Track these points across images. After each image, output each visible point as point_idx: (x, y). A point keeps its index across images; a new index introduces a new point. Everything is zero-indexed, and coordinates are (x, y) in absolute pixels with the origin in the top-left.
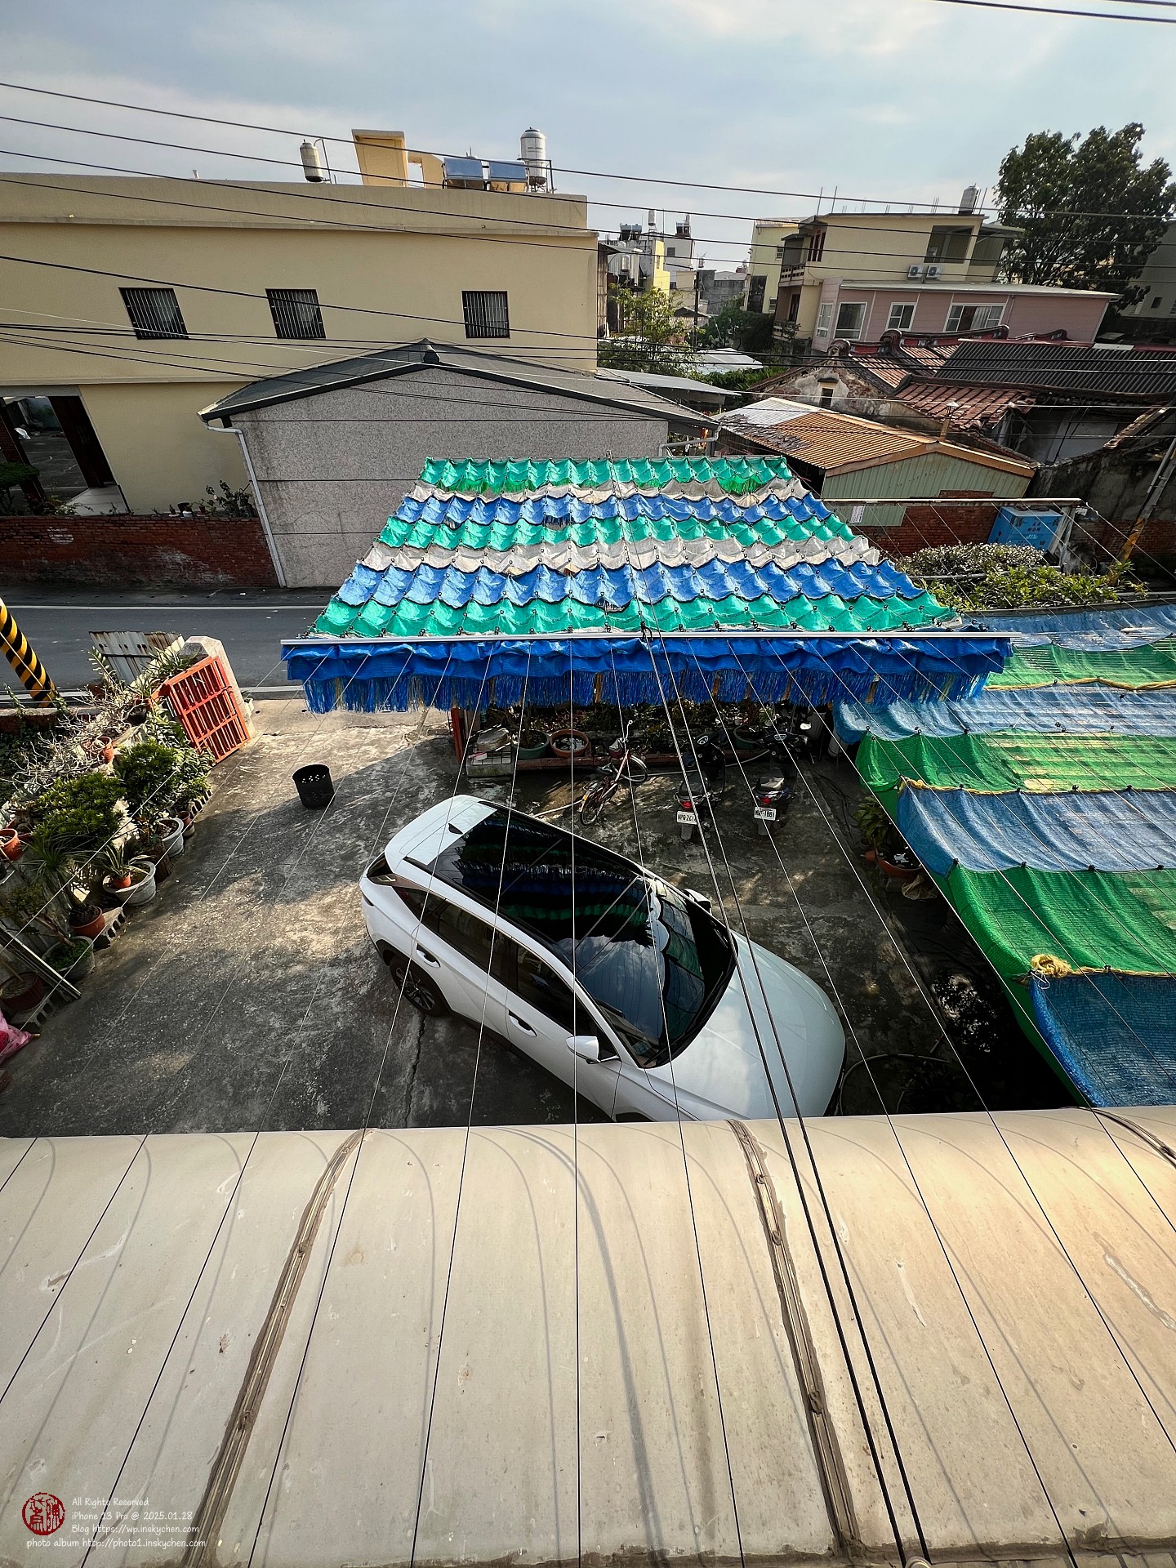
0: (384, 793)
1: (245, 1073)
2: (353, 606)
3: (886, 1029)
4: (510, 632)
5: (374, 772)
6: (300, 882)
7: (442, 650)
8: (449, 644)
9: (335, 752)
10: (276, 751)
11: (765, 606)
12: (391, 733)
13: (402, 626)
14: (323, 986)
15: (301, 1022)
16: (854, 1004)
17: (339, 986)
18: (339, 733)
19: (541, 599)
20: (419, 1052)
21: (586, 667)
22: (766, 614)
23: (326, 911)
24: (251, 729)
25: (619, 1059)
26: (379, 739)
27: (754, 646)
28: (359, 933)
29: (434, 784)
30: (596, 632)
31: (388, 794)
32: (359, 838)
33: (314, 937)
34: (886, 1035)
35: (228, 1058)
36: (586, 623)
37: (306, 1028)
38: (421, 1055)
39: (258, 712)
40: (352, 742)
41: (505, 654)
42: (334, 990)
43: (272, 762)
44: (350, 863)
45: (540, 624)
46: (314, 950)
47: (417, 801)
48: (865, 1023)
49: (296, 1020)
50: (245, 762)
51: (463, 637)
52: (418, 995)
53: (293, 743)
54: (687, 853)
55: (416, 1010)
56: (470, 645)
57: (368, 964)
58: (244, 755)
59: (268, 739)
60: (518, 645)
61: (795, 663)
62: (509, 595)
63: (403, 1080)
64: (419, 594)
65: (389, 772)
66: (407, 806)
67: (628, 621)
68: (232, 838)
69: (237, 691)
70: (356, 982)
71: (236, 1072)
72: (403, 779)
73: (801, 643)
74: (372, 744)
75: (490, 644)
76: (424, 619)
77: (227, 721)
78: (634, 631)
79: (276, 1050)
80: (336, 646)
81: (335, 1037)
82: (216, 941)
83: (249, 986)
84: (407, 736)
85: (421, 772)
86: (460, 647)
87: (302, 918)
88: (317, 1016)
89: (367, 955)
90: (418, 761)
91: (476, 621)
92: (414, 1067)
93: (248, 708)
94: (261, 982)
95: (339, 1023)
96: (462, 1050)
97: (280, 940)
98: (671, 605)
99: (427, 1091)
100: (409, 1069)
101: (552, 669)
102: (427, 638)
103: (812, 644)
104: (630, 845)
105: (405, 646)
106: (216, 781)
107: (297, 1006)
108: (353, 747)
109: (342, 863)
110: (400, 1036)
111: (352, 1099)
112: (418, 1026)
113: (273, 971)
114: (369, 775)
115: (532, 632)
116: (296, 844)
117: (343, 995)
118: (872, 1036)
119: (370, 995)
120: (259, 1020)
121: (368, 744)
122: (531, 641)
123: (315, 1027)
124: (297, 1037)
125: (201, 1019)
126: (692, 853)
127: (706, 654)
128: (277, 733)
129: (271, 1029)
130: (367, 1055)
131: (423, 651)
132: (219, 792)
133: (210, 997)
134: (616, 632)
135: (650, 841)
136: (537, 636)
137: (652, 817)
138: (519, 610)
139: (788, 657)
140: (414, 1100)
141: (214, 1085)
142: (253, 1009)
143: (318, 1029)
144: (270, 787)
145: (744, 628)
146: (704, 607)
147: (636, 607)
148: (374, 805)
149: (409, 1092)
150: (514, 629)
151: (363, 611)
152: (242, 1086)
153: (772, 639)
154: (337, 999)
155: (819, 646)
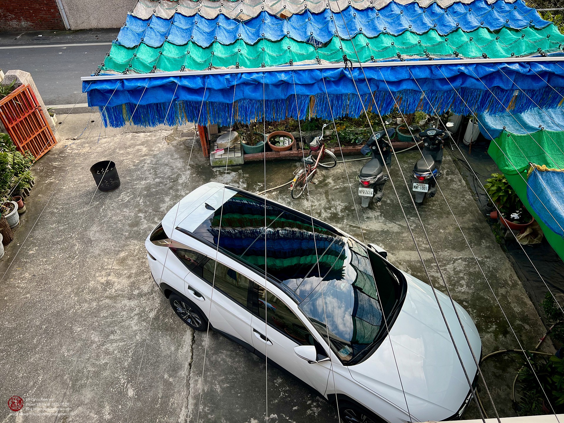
0: (154, 180)
1: (79, 371)
2: (129, 48)
3: (505, 333)
4: (246, 66)
5: (146, 165)
6: (102, 243)
7: (199, 82)
8: (204, 77)
9: (117, 151)
10: (77, 151)
11: (432, 39)
12: (155, 136)
13: (167, 63)
14: (124, 313)
15: (112, 337)
16: (483, 317)
17: (135, 312)
18: (118, 137)
19: (266, 39)
20: (193, 355)
21: (305, 91)
22: (434, 46)
23: (122, 262)
24: (57, 136)
25: (330, 360)
26: (147, 141)
27: (428, 71)
28: (146, 277)
29: (189, 172)
30: (310, 64)
31: (157, 180)
32: (140, 211)
33: (115, 280)
34: (506, 337)
35: (65, 361)
36: (302, 57)
37: (116, 341)
38: (194, 357)
39: (60, 123)
40: (128, 143)
41: (246, 83)
42: (132, 315)
43: (74, 159)
44: (135, 229)
45: (267, 59)
46: (116, 288)
47: (178, 184)
48: (491, 329)
49: (108, 336)
50: (55, 160)
51: (213, 71)
52: (189, 317)
53: (87, 145)
54: (365, 216)
55: (188, 327)
56: (220, 77)
57: (153, 297)
58: (54, 154)
59: (70, 142)
60: (254, 76)
61: (458, 83)
62: (243, 36)
63: (183, 373)
64: (177, 38)
65: (156, 164)
66: (171, 188)
67: (332, 54)
68: (52, 213)
69: (45, 108)
70: (147, 309)
71: (72, 371)
72: (167, 170)
73: (463, 68)
74: (142, 144)
75: (234, 75)
76: (183, 57)
77: (40, 131)
78: (337, 62)
79: (98, 356)
80: (122, 81)
81: (136, 346)
82: (50, 284)
83: (75, 314)
84: (166, 138)
85: (179, 164)
86: (212, 79)
87: (106, 267)
88: (123, 333)
89: (152, 292)
90: (176, 156)
91: (220, 58)
92: (190, 365)
93: (53, 121)
94: (82, 311)
95: (138, 337)
96: (221, 352)
97: (93, 282)
98: (362, 40)
99: (200, 380)
100: (187, 366)
101: (279, 94)
102: (186, 73)
103: (471, 68)
104: (326, 211)
105: (172, 79)
106: (36, 173)
107: (109, 326)
108: (130, 147)
109: (129, 229)
110: (179, 345)
111: (151, 386)
112: (191, 337)
113: (90, 303)
114: (142, 167)
115: (263, 66)
116: (97, 217)
117: (139, 318)
118: (496, 337)
119: (156, 318)
120: (84, 336)
121: (140, 145)
122: (264, 73)
123: (122, 340)
124: (111, 347)
125: (45, 337)
126: (368, 216)
127: (393, 79)
128: (75, 138)
129: (93, 342)
130: (158, 357)
131: (186, 83)
132: (40, 181)
133: (49, 322)
134: (325, 64)
135: (339, 208)
136: (267, 69)
137: (340, 192)
138: (251, 48)
139: (453, 79)
140: (192, 386)
141: (59, 379)
142: (79, 329)
143: (124, 342)
144: (75, 177)
145: (418, 57)
146: (387, 41)
147: (337, 43)
148: (148, 188)
149: (188, 381)
150: (248, 63)
151: (137, 52)
152: (77, 380)
153: (441, 66)
154: (135, 321)
155: (476, 69)
